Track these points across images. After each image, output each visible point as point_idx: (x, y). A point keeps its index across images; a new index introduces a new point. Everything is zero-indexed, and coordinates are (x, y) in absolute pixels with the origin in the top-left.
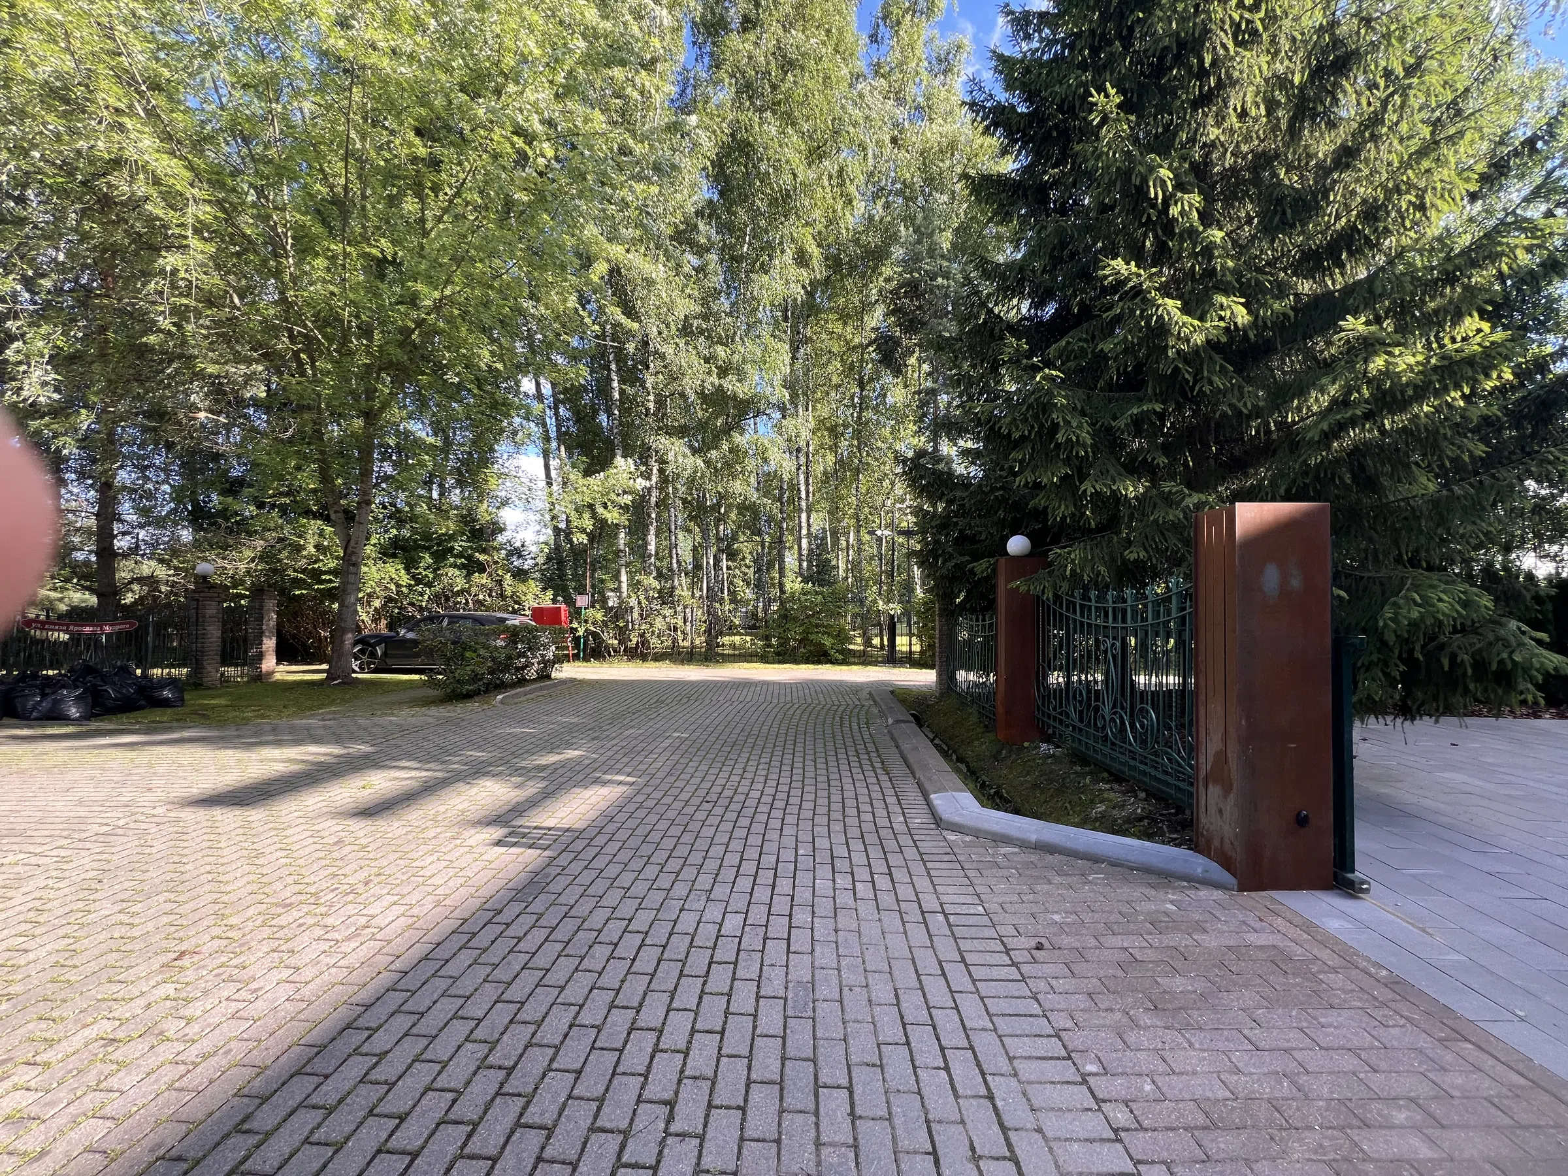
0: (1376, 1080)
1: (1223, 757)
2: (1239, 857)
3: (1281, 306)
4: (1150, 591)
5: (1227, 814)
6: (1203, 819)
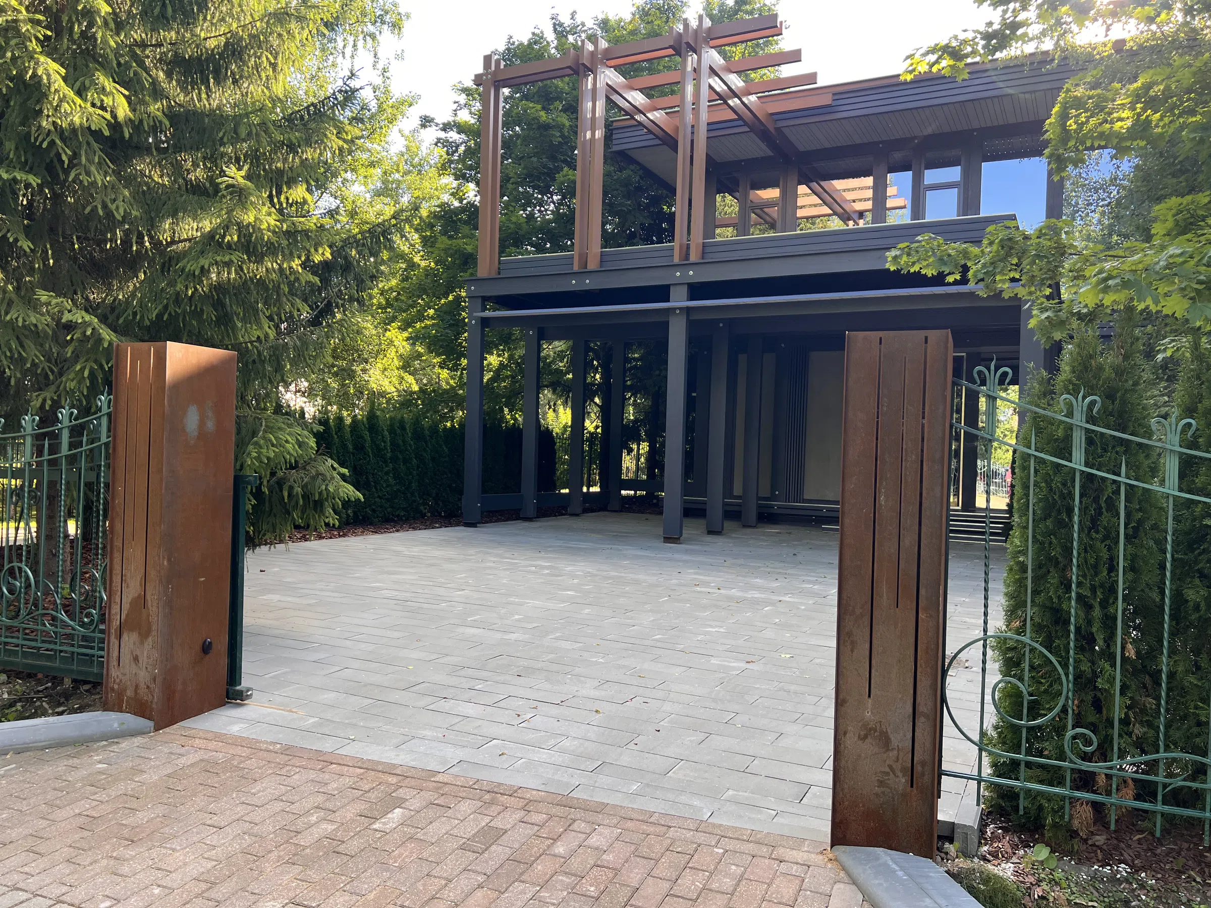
0: (295, 808)
1: (141, 602)
2: (156, 698)
3: (155, 108)
4: (28, 422)
5: (143, 659)
6: (114, 673)
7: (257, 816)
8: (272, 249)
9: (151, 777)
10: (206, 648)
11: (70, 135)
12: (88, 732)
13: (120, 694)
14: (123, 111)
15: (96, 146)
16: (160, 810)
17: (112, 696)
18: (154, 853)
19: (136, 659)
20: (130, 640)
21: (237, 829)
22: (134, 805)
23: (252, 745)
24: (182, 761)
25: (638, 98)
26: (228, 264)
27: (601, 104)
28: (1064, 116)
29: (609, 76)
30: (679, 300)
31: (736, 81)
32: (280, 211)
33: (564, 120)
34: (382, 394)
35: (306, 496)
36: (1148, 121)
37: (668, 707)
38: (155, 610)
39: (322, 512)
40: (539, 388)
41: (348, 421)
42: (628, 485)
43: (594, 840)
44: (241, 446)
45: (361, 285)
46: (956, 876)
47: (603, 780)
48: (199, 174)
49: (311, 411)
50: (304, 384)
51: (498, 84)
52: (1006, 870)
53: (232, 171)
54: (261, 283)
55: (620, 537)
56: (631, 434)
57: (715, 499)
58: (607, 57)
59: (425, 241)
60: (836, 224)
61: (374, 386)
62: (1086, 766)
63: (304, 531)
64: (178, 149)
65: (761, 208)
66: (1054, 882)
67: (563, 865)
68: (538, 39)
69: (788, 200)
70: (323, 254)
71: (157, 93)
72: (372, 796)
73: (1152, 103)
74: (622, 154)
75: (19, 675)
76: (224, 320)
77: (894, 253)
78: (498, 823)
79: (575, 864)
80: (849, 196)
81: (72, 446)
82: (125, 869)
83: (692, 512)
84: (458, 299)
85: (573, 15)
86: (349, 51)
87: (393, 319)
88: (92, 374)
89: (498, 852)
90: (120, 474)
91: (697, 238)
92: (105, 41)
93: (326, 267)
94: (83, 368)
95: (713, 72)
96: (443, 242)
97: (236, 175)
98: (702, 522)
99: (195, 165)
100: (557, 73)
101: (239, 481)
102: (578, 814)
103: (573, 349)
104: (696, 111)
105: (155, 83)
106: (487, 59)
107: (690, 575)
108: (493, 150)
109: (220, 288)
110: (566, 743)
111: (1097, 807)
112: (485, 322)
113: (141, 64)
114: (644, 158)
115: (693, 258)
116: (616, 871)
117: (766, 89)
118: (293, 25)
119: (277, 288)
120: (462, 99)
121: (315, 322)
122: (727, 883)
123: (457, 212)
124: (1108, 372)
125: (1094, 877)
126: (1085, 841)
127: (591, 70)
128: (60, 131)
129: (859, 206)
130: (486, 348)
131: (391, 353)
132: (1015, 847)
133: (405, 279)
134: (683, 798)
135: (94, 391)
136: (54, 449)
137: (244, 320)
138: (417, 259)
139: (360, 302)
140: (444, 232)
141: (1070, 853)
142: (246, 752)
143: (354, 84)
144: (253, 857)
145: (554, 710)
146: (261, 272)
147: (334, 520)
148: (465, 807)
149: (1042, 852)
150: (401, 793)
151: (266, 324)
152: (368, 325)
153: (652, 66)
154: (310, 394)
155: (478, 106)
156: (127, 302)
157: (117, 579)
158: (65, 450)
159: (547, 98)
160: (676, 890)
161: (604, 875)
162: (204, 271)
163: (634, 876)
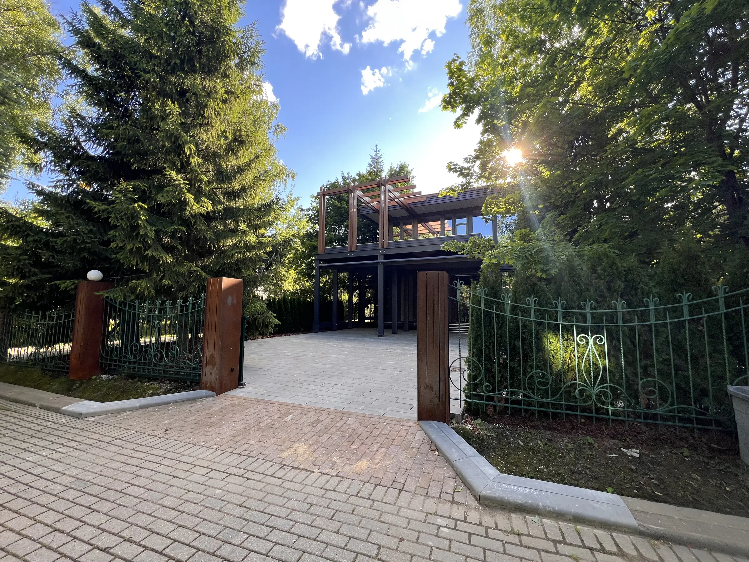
0: (259, 416)
1: (213, 356)
2: (217, 385)
3: (220, 207)
4: (179, 302)
5: (213, 373)
6: (204, 378)
7: (248, 418)
8: (254, 248)
9: (216, 408)
10: (232, 370)
11: (194, 216)
12: (195, 396)
13: (206, 385)
14: (210, 208)
15: (202, 218)
16: (219, 418)
17: (203, 385)
18: (217, 429)
19: (211, 373)
20: (209, 367)
21: (242, 422)
22: (211, 416)
23: (246, 399)
24: (224, 404)
25: (367, 199)
26: (240, 253)
27: (356, 201)
28: (486, 207)
29: (358, 193)
30: (381, 260)
31: (397, 194)
32: (257, 236)
33: (345, 206)
34: (288, 291)
35: (263, 323)
36: (509, 209)
37: (374, 385)
38: (217, 359)
39: (268, 328)
40: (338, 288)
41: (277, 300)
42: (368, 318)
43: (348, 422)
44: (244, 307)
45: (281, 257)
46: (453, 428)
47: (352, 405)
48: (232, 226)
49: (265, 297)
50: (262, 288)
51: (324, 195)
52: (469, 427)
53: (242, 225)
54: (251, 258)
55: (365, 335)
56: (368, 302)
57: (395, 322)
58: (358, 187)
59: (302, 242)
60: (431, 236)
61: (285, 288)
62: (490, 394)
63: (262, 335)
64: (226, 219)
65: (407, 231)
66: (482, 429)
67: (339, 429)
68: (337, 181)
69: (415, 228)
70: (270, 249)
71: (220, 202)
72: (283, 412)
73: (510, 204)
74: (364, 215)
75: (173, 381)
76: (239, 270)
77: (443, 245)
78: (320, 418)
79: (342, 428)
80: (434, 227)
81: (193, 309)
82: (209, 434)
83: (387, 327)
84: (312, 260)
85: (348, 174)
86: (278, 184)
87: (291, 267)
88: (198, 287)
89: (320, 426)
90: (208, 317)
91: (386, 241)
92: (205, 188)
93: (270, 254)
94: (196, 284)
95: (390, 191)
96: (308, 242)
97: (243, 226)
98: (391, 330)
99: (231, 223)
100: (342, 192)
101: (243, 318)
102: (345, 415)
103: (349, 275)
104: (385, 203)
105: (220, 200)
106: (321, 188)
107: (386, 346)
108: (324, 214)
109: (238, 260)
110: (342, 396)
111: (495, 407)
112: (320, 268)
113: (216, 194)
114: (370, 216)
115: (385, 247)
116: (354, 430)
117: (407, 196)
118: (261, 182)
119: (255, 259)
120: (313, 200)
121: (267, 269)
122: (387, 432)
123: (311, 233)
124: (491, 282)
125: (494, 427)
126: (491, 417)
127: (353, 191)
128: (192, 215)
129: (437, 230)
130: (321, 275)
131: (291, 278)
132: (472, 420)
133: (295, 254)
134: (376, 410)
135: (199, 292)
136: (187, 310)
137: (245, 269)
138: (299, 248)
139: (281, 263)
140: (308, 240)
141: (487, 421)
142: (244, 401)
143: (280, 196)
144: (247, 429)
145: (340, 387)
146: (250, 255)
147: (271, 330)
148: (311, 414)
149: (479, 421)
150: (291, 411)
151: (251, 270)
152: (283, 270)
153: (372, 190)
154: (264, 291)
155: (318, 201)
156: (209, 265)
157: (206, 349)
158: (190, 310)
159: (340, 200)
160: (372, 434)
161: (351, 431)
162: (233, 255)
163: (359, 431)
